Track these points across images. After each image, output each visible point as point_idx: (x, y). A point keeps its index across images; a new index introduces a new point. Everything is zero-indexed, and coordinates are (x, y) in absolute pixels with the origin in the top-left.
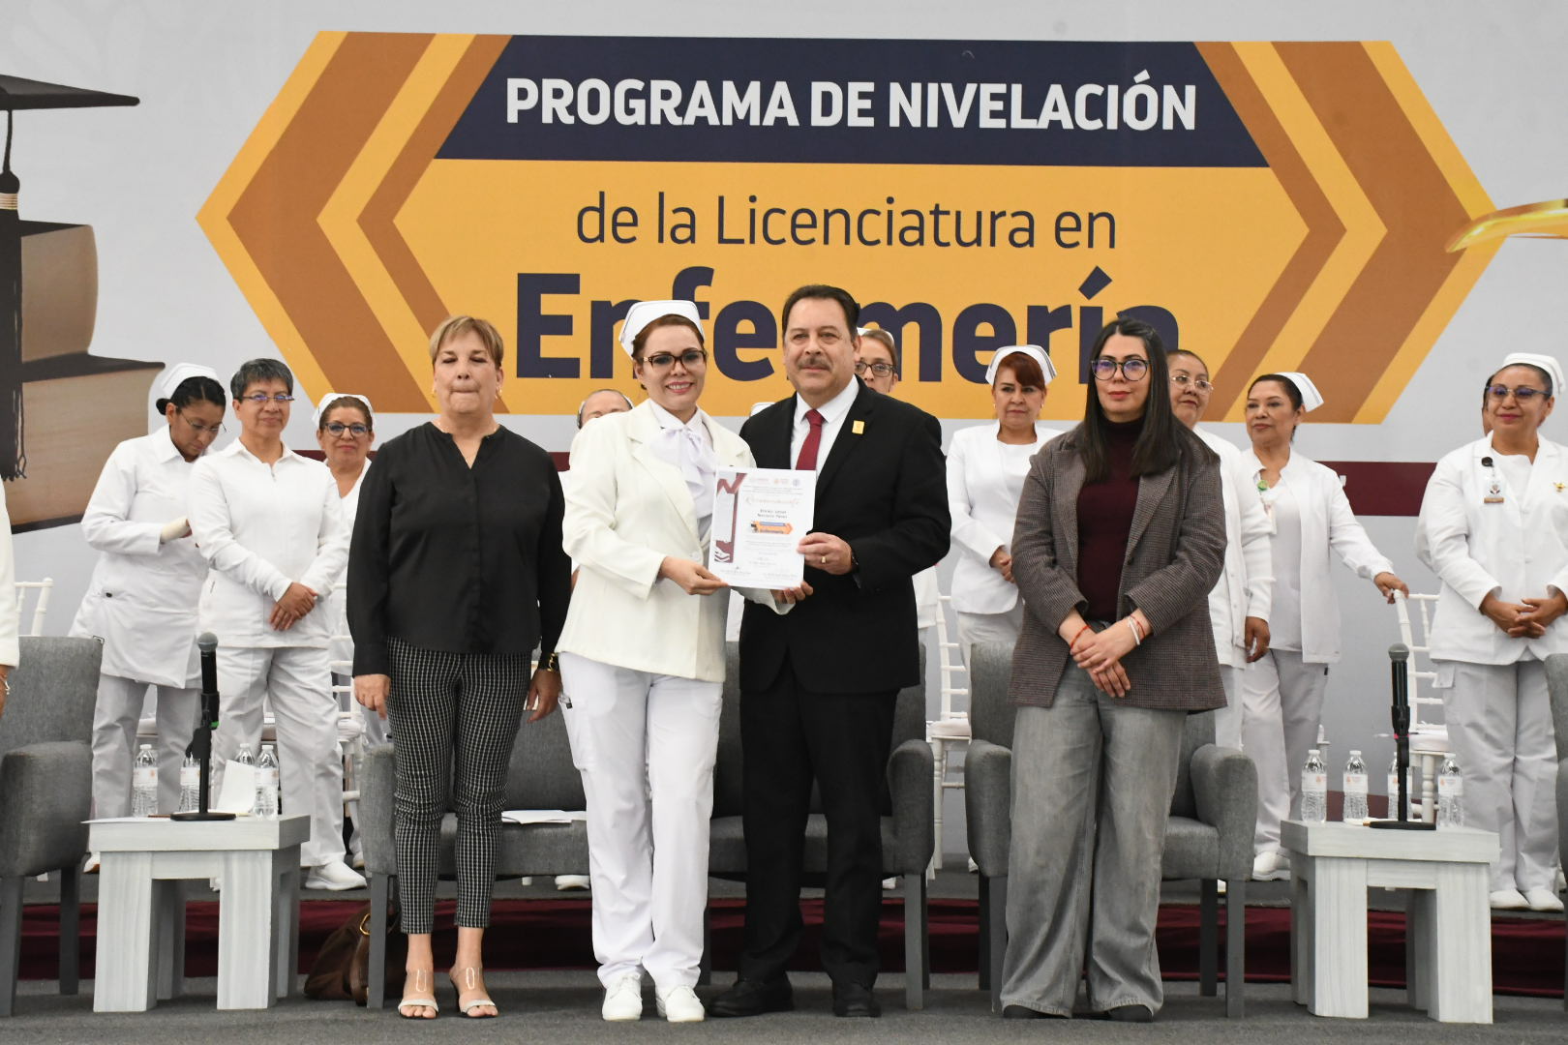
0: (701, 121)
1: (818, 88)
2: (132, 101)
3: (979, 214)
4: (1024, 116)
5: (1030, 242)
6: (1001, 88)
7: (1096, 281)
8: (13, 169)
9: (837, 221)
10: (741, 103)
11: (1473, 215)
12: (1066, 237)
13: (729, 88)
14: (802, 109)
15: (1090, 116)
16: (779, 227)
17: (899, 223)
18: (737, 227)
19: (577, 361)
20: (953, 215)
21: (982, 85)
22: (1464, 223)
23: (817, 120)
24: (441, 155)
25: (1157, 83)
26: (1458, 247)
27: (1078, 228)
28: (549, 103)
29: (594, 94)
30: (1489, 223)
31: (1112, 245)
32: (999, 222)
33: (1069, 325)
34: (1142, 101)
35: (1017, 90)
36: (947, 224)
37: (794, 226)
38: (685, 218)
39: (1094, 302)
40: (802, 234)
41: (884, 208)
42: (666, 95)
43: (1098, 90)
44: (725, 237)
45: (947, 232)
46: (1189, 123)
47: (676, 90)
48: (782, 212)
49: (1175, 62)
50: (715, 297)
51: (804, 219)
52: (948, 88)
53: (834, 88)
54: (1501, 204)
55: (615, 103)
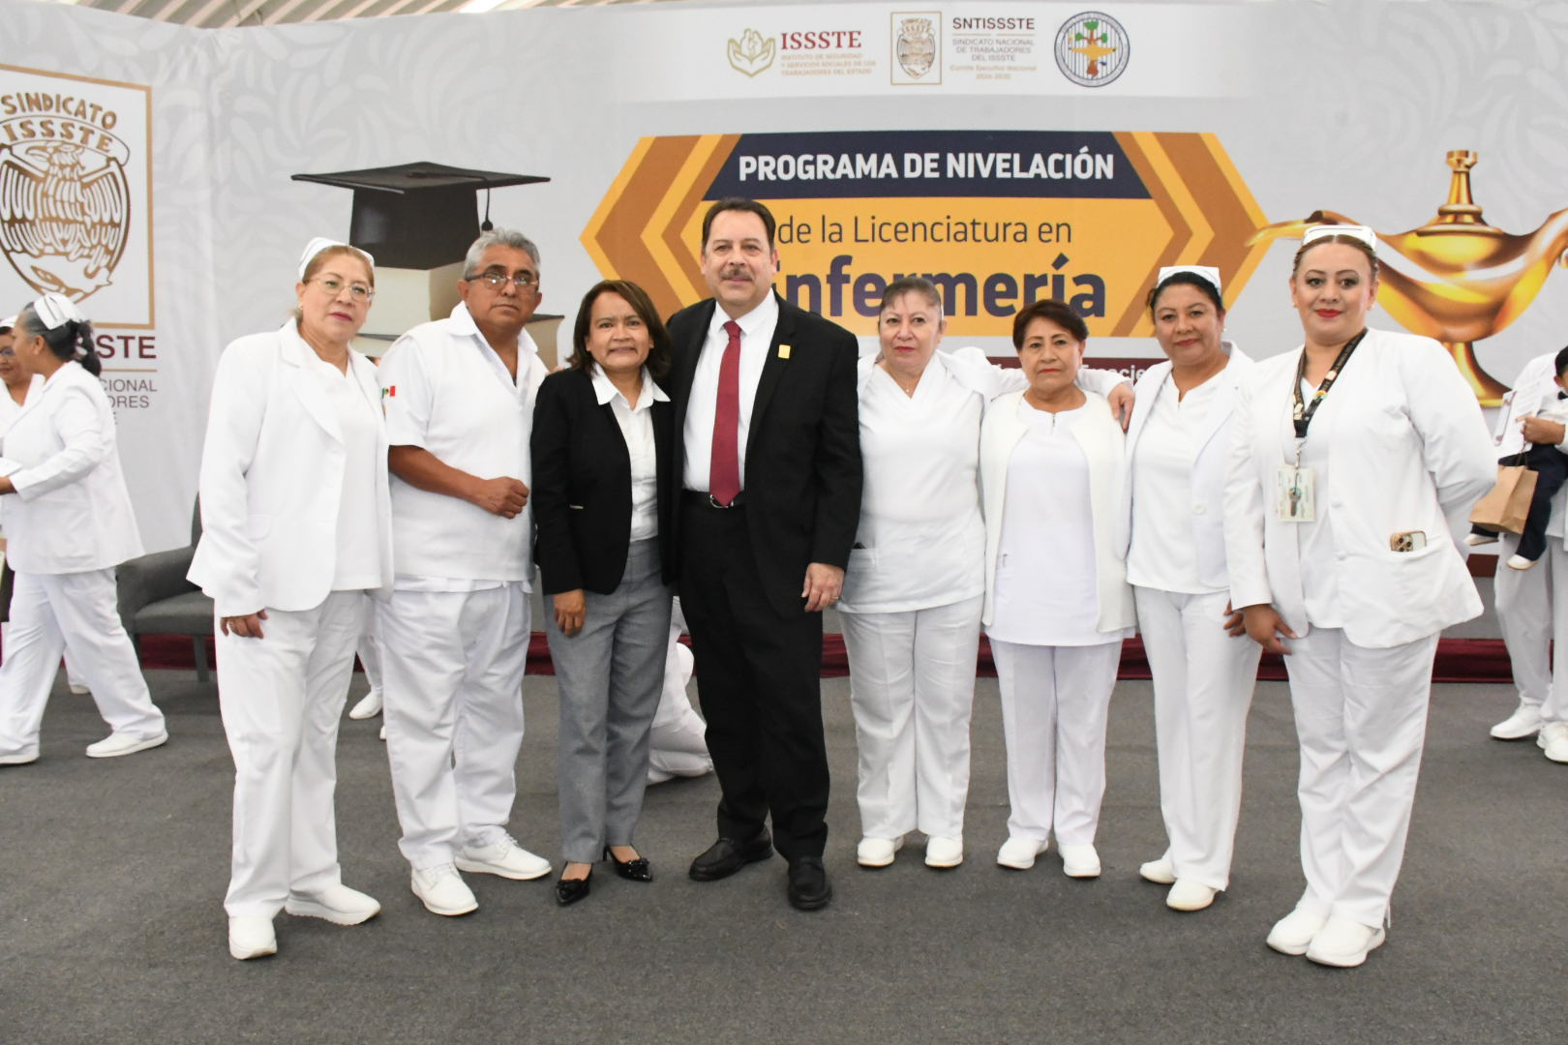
0: (845, 176)
1: (908, 157)
2: (547, 180)
3: (997, 224)
4: (1020, 171)
5: (1025, 239)
6: (1008, 156)
7: (1061, 261)
8: (491, 219)
9: (919, 229)
10: (866, 166)
11: (1258, 225)
12: (1045, 237)
13: (859, 158)
14: (899, 165)
15: (1056, 171)
16: (888, 232)
17: (953, 229)
18: (865, 232)
20: (983, 226)
21: (998, 155)
22: (1252, 230)
23: (908, 174)
24: (706, 198)
25: (1092, 153)
26: (1250, 244)
27: (1051, 232)
28: (762, 170)
29: (786, 165)
30: (1266, 231)
31: (1069, 240)
32: (1008, 229)
33: (1046, 283)
34: (1084, 163)
35: (1017, 157)
36: (980, 230)
37: (896, 232)
38: (837, 229)
39: (1060, 272)
40: (901, 236)
44: (859, 238)
45: (980, 234)
47: (831, 159)
48: (889, 224)
49: (1102, 142)
50: (853, 271)
51: (901, 228)
52: (979, 156)
53: (917, 157)
54: (1272, 221)
55: (798, 168)
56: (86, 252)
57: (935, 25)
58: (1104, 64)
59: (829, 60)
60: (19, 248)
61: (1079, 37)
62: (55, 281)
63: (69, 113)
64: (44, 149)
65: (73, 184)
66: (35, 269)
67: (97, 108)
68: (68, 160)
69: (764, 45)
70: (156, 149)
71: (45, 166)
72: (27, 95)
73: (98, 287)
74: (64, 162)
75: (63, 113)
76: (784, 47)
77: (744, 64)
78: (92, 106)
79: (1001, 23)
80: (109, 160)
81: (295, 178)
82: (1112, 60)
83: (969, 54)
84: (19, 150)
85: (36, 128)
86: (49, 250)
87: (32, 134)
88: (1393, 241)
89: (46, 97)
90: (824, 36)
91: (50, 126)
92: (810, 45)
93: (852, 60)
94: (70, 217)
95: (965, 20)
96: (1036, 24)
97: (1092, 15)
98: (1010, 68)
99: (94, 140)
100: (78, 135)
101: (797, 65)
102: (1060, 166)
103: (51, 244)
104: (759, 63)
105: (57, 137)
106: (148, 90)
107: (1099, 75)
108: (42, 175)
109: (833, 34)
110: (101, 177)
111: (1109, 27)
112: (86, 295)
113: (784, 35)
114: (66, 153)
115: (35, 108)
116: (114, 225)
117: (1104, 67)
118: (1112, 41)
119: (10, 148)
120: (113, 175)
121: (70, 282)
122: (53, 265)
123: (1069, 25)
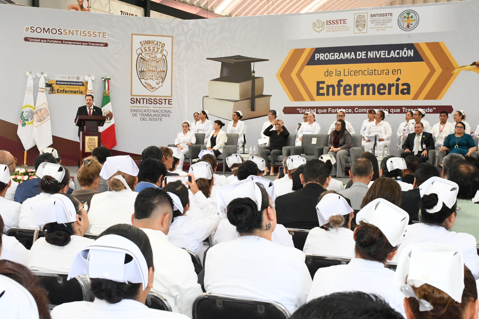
0: (342, 58)
1: (358, 53)
2: (268, 60)
3: (381, 70)
4: (388, 55)
5: (388, 74)
6: (384, 51)
7: (398, 79)
8: (254, 70)
9: (361, 72)
10: (347, 56)
11: (456, 68)
12: (394, 73)
13: (345, 53)
14: (356, 55)
15: (397, 55)
16: (352, 73)
17: (369, 72)
18: (346, 73)
19: (324, 93)
20: (377, 70)
21: (382, 51)
22: (454, 68)
23: (358, 57)
24: (306, 65)
25: (407, 50)
26: (453, 73)
28: (321, 57)
29: (327, 55)
30: (458, 69)
31: (401, 74)
32: (384, 71)
33: (394, 86)
34: (405, 52)
35: (387, 52)
36: (376, 72)
37: (354, 73)
38: (339, 72)
39: (398, 83)
40: (356, 74)
41: (367, 70)
42: (337, 55)
43: (398, 51)
44: (345, 75)
46: (412, 55)
48: (353, 71)
49: (410, 46)
50: (343, 84)
51: (356, 72)
52: (377, 52)
53: (360, 53)
54: (460, 66)
55: (330, 56)
56: (157, 78)
57: (366, 17)
58: (411, 24)
59: (338, 27)
60: (142, 78)
61: (405, 17)
62: (150, 85)
63: (154, 44)
64: (149, 54)
65: (155, 62)
66: (145, 83)
67: (160, 43)
68: (154, 56)
69: (322, 24)
70: (174, 52)
71: (148, 58)
72: (145, 41)
73: (159, 87)
74: (153, 57)
75: (153, 45)
76: (327, 24)
77: (317, 29)
79: (383, 15)
80: (163, 55)
81: (207, 59)
82: (414, 23)
83: (375, 24)
84: (143, 54)
85: (147, 49)
86: (149, 78)
87: (146, 50)
89: (149, 41)
90: (337, 21)
91: (150, 48)
92: (333, 23)
93: (344, 27)
94: (154, 70)
95: (374, 15)
96: (393, 14)
97: (409, 11)
98: (385, 27)
99: (160, 51)
100: (156, 50)
101: (330, 29)
102: (398, 54)
103: (149, 77)
104: (320, 29)
105: (152, 50)
106: (172, 37)
107: (410, 28)
108: (148, 60)
109: (339, 20)
110: (161, 60)
111: (413, 14)
112: (157, 89)
113: (327, 21)
114: (153, 54)
115: (147, 44)
116: (164, 71)
117: (412, 25)
118: (414, 18)
119: (141, 54)
120: (163, 59)
121: (153, 86)
122: (149, 82)
123: (403, 13)
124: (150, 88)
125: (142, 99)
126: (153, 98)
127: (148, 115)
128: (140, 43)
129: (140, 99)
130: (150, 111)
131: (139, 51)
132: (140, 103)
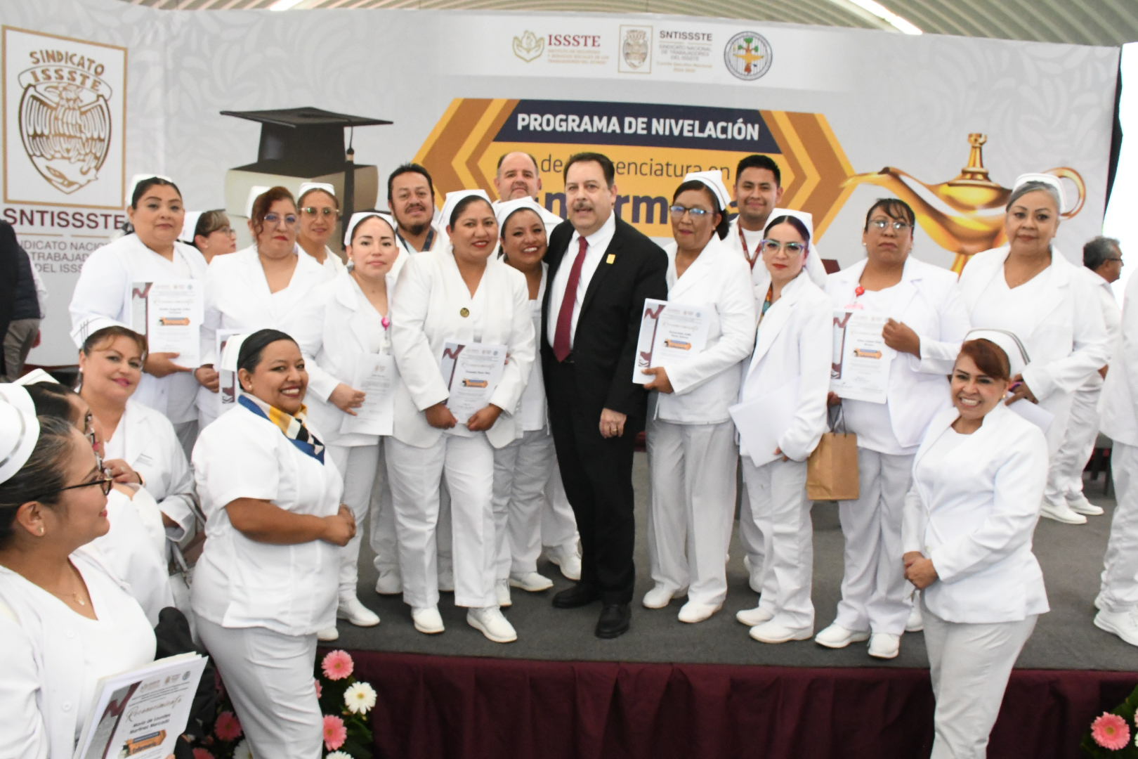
0: (586, 130)
1: (627, 120)
2: (390, 123)
3: (682, 167)
4: (699, 132)
6: (691, 122)
8: (353, 147)
9: (633, 167)
10: (600, 124)
11: (848, 174)
13: (596, 119)
14: (622, 125)
15: (722, 133)
17: (655, 168)
20: (673, 167)
21: (685, 121)
22: (845, 177)
23: (627, 131)
24: (495, 140)
25: (745, 123)
26: (843, 186)
28: (533, 124)
29: (548, 121)
30: (854, 178)
34: (740, 129)
35: (697, 123)
36: (671, 169)
41: (649, 162)
43: (725, 124)
45: (671, 172)
47: (577, 118)
49: (752, 116)
52: (673, 121)
53: (633, 120)
54: (858, 172)
55: (556, 123)
56: (82, 157)
57: (648, 35)
58: (755, 66)
59: (579, 54)
60: (38, 154)
61: (740, 47)
62: (61, 176)
63: (73, 63)
64: (56, 88)
65: (75, 112)
66: (48, 168)
67: (91, 62)
68: (72, 95)
69: (537, 42)
70: (129, 91)
71: (56, 99)
72: (47, 52)
73: (89, 181)
74: (69, 97)
75: (70, 64)
76: (550, 44)
77: (524, 54)
78: (89, 60)
79: (691, 36)
80: (99, 96)
81: (223, 113)
82: (760, 63)
83: (669, 54)
84: (40, 88)
86: (58, 155)
87: (49, 78)
88: (933, 189)
89: (59, 53)
90: (576, 38)
91: (61, 72)
92: (567, 43)
93: (594, 55)
94: (72, 134)
95: (667, 33)
96: (713, 38)
97: (749, 34)
98: (695, 65)
99: (89, 83)
100: (79, 79)
101: (558, 56)
102: (724, 130)
103: (59, 152)
104: (533, 54)
105: (65, 80)
106: (125, 50)
107: (752, 73)
108: (54, 105)
109: (582, 37)
110: (93, 108)
111: (760, 42)
112: (81, 186)
113: (550, 36)
114: (71, 91)
115: (51, 61)
116: (101, 140)
117: (756, 68)
118: (761, 51)
119: (34, 87)
120: (101, 107)
121: (71, 177)
122: (59, 165)
123: (734, 39)
124: (62, 184)
125: (38, 212)
126: (71, 211)
127: (56, 257)
128: (32, 55)
129: (32, 212)
130: (62, 246)
131: (28, 79)
132: (31, 222)
